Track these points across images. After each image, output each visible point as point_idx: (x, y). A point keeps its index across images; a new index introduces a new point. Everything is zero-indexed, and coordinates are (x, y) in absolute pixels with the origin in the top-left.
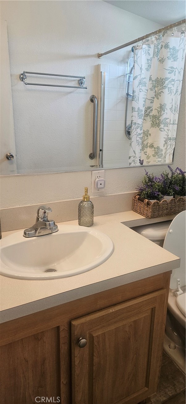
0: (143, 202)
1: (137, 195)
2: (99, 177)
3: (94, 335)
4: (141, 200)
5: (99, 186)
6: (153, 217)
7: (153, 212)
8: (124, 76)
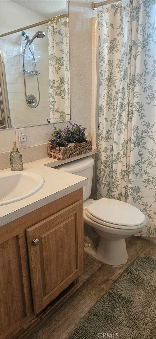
0: (56, 149)
1: (50, 145)
2: (21, 133)
3: (42, 237)
4: (54, 148)
5: (23, 140)
6: (64, 159)
7: (64, 155)
8: (19, 55)
